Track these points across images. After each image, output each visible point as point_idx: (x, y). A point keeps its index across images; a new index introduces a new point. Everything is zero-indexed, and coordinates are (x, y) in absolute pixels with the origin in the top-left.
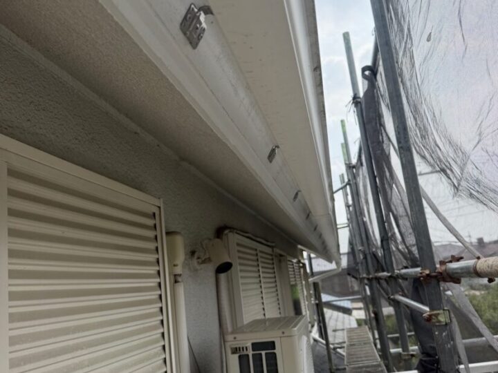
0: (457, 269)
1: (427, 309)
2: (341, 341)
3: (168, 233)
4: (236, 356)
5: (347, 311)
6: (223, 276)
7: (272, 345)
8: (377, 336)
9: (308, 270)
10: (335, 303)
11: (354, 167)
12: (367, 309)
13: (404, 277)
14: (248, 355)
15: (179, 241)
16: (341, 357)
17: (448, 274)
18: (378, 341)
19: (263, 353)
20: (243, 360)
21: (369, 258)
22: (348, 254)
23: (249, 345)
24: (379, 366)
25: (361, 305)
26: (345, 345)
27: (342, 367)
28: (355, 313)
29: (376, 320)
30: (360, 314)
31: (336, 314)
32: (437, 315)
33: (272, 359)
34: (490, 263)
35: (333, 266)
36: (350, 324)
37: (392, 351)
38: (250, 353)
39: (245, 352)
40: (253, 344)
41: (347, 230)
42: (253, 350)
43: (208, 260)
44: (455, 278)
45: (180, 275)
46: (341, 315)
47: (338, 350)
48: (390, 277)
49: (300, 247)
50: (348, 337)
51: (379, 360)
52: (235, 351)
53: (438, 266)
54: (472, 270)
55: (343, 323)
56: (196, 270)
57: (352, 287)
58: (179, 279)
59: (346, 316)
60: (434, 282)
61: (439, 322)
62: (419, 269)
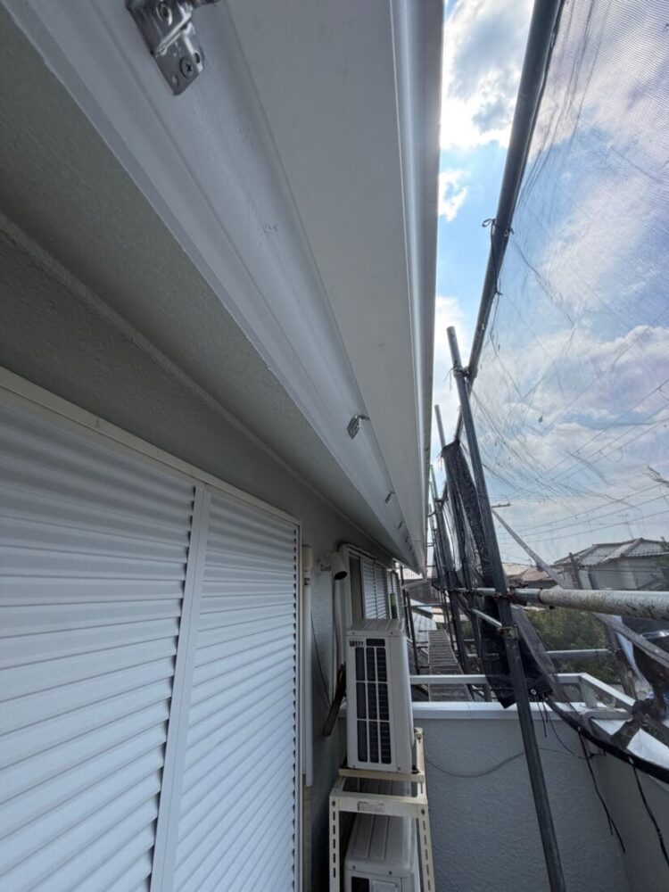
0: (524, 594)
1: (500, 624)
2: (424, 641)
3: (303, 546)
4: (354, 648)
5: (429, 615)
6: (338, 582)
7: (382, 642)
8: (454, 639)
9: (400, 578)
10: (422, 608)
11: (440, 501)
12: (446, 614)
13: (479, 594)
14: (363, 649)
15: (310, 552)
16: (424, 655)
17: (516, 597)
18: (455, 644)
19: (375, 648)
20: (359, 652)
21: (450, 574)
22: (433, 566)
23: (364, 640)
24: (457, 667)
25: (440, 610)
26: (428, 645)
27: (425, 665)
28: (435, 617)
29: (453, 626)
30: (441, 619)
31: (419, 616)
32: (508, 630)
33: (382, 653)
34: (551, 593)
35: (420, 576)
36: (431, 626)
37: (470, 655)
38: (365, 647)
39: (361, 646)
40: (368, 640)
41: (432, 548)
42: (368, 645)
43: (328, 569)
44: (522, 601)
45: (308, 579)
46: (424, 618)
47: (423, 649)
48: (468, 593)
49: (394, 559)
50: (431, 639)
51: (457, 661)
52: (352, 644)
53: (508, 590)
54: (536, 597)
55: (425, 625)
56: (319, 575)
57: (434, 595)
58: (308, 582)
59: (428, 619)
60: (505, 602)
61: (510, 636)
62: (493, 590)
